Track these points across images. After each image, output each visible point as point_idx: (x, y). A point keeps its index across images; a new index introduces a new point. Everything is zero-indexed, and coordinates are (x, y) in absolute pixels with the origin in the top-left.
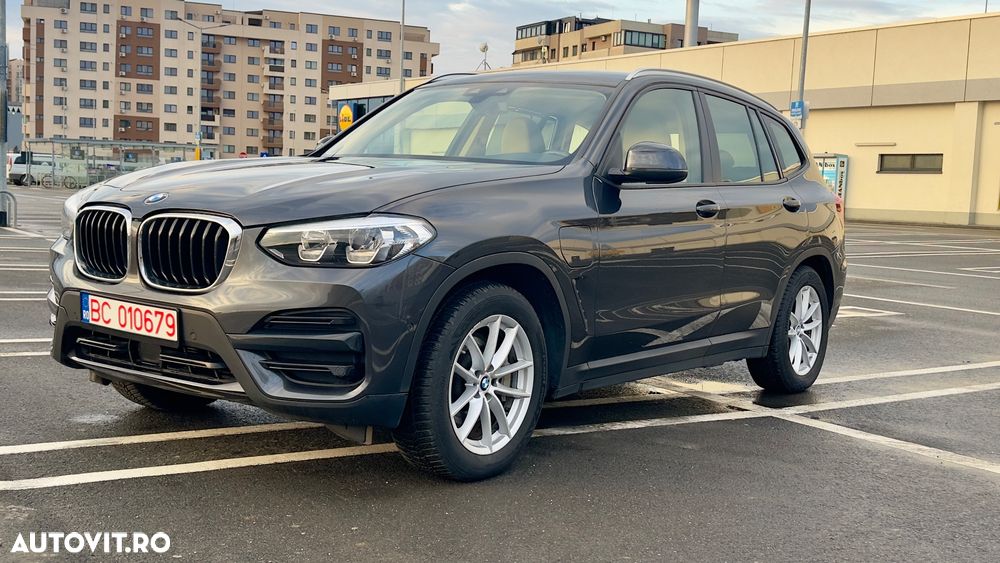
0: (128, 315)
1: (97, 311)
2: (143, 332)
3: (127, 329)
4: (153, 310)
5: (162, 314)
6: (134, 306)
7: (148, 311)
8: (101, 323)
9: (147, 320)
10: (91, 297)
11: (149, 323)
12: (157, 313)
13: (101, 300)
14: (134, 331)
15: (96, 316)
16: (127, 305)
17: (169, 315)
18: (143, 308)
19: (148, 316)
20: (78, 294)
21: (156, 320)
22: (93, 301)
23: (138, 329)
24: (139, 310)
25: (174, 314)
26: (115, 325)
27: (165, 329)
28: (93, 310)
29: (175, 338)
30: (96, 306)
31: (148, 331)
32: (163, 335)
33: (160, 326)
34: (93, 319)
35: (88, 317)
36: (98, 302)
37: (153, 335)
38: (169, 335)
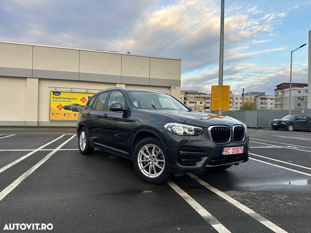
0: (234, 150)
1: (227, 151)
2: (237, 153)
3: (234, 153)
4: (239, 147)
5: (241, 148)
6: (236, 148)
7: (239, 148)
8: (227, 154)
10: (225, 148)
13: (228, 148)
14: (235, 153)
15: (226, 152)
16: (234, 148)
20: (221, 148)
21: (239, 149)
22: (225, 149)
23: (236, 153)
24: (237, 148)
25: (243, 147)
26: (231, 153)
27: (241, 151)
28: (225, 151)
29: (243, 152)
30: (226, 150)
31: (238, 152)
32: (241, 152)
33: (240, 150)
34: (225, 154)
35: (224, 153)
36: (227, 149)
37: (239, 153)
38: (242, 152)
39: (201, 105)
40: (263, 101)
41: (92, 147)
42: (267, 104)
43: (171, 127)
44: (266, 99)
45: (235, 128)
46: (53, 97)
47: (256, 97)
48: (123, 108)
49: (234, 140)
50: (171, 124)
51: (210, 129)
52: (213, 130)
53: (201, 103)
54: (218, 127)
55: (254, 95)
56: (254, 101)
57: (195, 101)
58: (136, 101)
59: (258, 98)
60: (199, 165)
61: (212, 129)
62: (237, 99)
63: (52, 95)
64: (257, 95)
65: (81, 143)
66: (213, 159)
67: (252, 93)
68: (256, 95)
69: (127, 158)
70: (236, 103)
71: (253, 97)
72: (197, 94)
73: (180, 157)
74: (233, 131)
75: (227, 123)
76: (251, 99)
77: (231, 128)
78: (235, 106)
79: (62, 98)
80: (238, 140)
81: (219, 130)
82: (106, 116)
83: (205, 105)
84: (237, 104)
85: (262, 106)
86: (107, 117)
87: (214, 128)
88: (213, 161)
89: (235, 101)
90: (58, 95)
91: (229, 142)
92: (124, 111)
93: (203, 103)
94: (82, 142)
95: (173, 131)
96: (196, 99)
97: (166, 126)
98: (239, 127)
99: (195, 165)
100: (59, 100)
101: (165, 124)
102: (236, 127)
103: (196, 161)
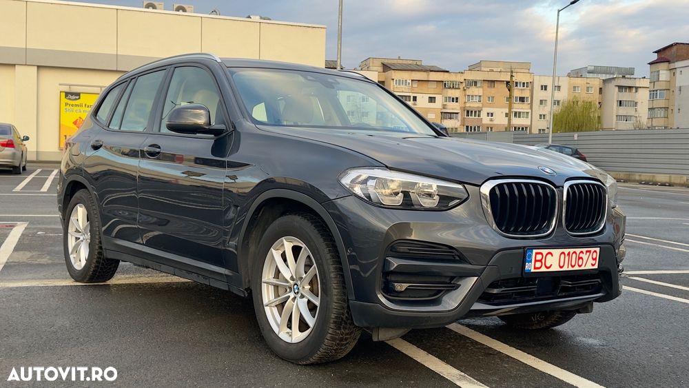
0: (567, 258)
1: (541, 261)
2: (577, 268)
3: (565, 268)
4: (584, 250)
5: (590, 252)
6: (572, 250)
7: (581, 252)
8: (543, 269)
9: (580, 258)
10: (535, 251)
11: (581, 260)
12: (587, 252)
13: (545, 252)
14: (570, 269)
15: (538, 265)
16: (566, 251)
17: (595, 251)
18: (578, 251)
19: (581, 255)
20: (521, 250)
21: (585, 256)
22: (537, 254)
23: (573, 267)
24: (575, 252)
25: (598, 250)
26: (555, 268)
27: (591, 262)
28: (536, 261)
29: (596, 267)
30: (539, 257)
31: (580, 266)
32: (589, 267)
33: (588, 260)
34: (535, 268)
35: (530, 267)
36: (541, 254)
37: (582, 268)
38: (593, 265)
39: (432, 105)
40: (625, 96)
41: (110, 255)
42: (639, 107)
43: (365, 182)
44: (634, 89)
45: (571, 186)
46: (66, 104)
47: (605, 81)
48: (213, 123)
49: (567, 227)
50: (365, 173)
51: (486, 189)
52: (498, 192)
53: (432, 100)
54: (515, 183)
55: (600, 76)
56: (597, 95)
57: (412, 95)
58: (263, 104)
59: (610, 84)
60: (452, 301)
61: (492, 191)
62: (544, 88)
63: (64, 100)
64: (608, 77)
65: (72, 243)
66: (493, 285)
67: (595, 71)
68: (604, 77)
69: (227, 289)
70: (541, 101)
71: (596, 82)
72: (421, 71)
73: (389, 278)
74: (565, 198)
75: (548, 170)
76: (588, 88)
77: (556, 187)
78: (538, 110)
79: (84, 105)
80: (584, 228)
81: (516, 193)
82: (158, 150)
83: (444, 107)
84: (546, 104)
85: (623, 111)
86: (159, 153)
87: (500, 186)
88: (495, 291)
89: (539, 94)
90: (76, 99)
91: (549, 232)
92: (216, 132)
93: (439, 99)
94: (77, 239)
95: (369, 197)
96: (415, 85)
97: (346, 181)
98: (588, 184)
99: (437, 302)
100: (78, 108)
101: (345, 171)
102: (577, 185)
103: (441, 291)
